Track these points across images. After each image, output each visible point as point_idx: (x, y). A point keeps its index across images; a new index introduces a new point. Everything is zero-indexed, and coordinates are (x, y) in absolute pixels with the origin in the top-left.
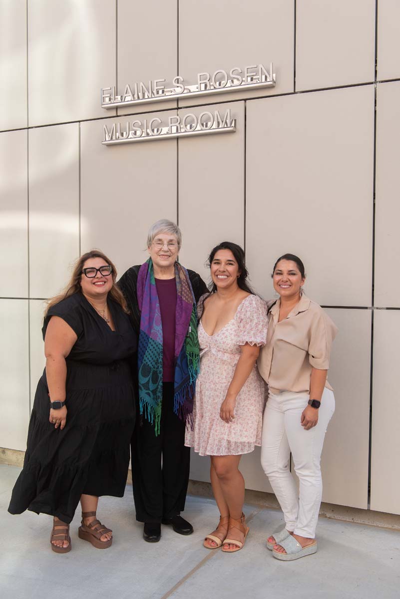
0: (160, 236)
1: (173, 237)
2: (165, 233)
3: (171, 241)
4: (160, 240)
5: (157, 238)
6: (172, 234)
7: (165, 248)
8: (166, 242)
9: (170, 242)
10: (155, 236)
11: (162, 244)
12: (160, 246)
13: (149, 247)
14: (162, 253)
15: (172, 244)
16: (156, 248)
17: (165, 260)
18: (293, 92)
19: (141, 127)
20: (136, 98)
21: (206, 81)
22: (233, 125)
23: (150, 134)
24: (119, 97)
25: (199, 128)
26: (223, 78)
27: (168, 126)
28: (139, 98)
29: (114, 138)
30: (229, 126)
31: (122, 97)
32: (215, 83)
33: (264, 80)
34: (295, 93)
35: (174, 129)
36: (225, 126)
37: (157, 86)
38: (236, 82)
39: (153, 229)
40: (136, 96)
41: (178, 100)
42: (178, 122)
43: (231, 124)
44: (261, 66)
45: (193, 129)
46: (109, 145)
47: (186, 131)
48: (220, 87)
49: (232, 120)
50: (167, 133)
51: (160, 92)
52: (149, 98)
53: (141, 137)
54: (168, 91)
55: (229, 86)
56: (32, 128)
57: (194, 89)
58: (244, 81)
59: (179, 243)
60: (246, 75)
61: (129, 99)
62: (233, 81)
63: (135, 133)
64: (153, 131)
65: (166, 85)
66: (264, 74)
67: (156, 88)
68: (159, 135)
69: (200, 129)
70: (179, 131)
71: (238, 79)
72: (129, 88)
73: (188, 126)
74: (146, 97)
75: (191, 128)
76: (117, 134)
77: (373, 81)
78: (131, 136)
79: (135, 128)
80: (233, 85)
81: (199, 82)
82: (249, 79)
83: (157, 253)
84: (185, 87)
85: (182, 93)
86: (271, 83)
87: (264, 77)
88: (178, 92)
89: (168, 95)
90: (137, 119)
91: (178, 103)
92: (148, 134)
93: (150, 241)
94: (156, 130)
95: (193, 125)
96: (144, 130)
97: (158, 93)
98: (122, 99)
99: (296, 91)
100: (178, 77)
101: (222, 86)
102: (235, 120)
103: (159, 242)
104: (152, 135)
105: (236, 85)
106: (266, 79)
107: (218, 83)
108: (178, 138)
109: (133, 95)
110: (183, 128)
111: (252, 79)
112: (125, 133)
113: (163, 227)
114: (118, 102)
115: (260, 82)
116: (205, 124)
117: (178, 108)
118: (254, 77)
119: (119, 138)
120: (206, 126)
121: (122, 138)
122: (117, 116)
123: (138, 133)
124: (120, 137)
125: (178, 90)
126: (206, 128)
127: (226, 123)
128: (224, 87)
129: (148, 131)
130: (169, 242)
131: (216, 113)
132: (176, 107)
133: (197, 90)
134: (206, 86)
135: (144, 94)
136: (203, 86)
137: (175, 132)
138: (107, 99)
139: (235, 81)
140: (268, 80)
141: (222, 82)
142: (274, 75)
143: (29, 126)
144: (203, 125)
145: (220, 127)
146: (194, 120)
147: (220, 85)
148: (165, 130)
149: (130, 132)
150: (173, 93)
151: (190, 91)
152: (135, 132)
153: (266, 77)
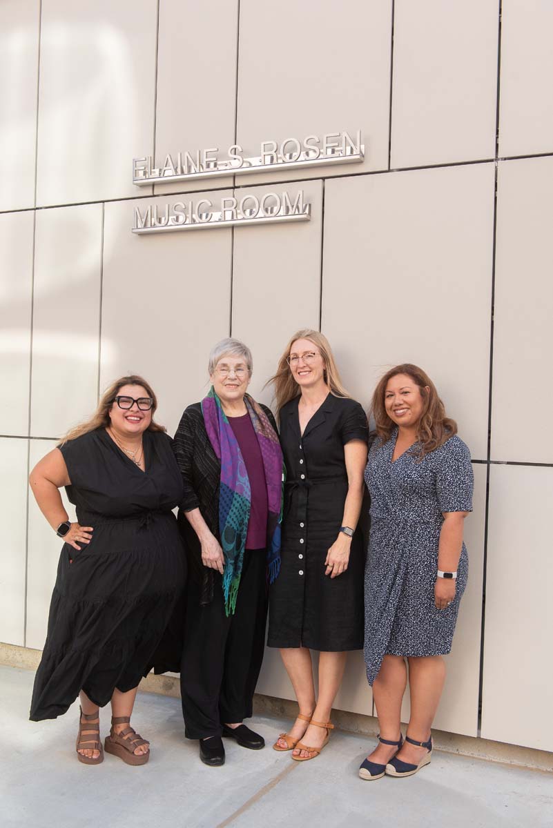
0: (224, 361)
1: (241, 360)
2: (230, 356)
3: (239, 365)
4: (225, 365)
5: (220, 363)
6: (239, 357)
7: (232, 375)
8: (232, 368)
9: (238, 367)
10: (218, 360)
11: (228, 370)
12: (225, 374)
13: (211, 375)
14: (228, 382)
15: (239, 370)
16: (221, 375)
17: (232, 391)
18: (387, 169)
19: (185, 210)
20: (179, 172)
21: (273, 152)
22: (307, 211)
23: (197, 221)
24: (157, 171)
25: (261, 214)
26: (294, 149)
27: (220, 211)
28: (182, 172)
29: (149, 225)
30: (301, 212)
31: (160, 170)
32: (285, 155)
33: (348, 152)
34: (389, 171)
35: (228, 215)
36: (297, 213)
37: (207, 158)
38: (312, 155)
39: (215, 352)
40: (179, 170)
41: (234, 176)
42: (234, 206)
43: (304, 210)
44: (344, 135)
45: (253, 215)
46: (141, 234)
47: (244, 219)
48: (291, 160)
49: (306, 205)
50: (220, 220)
51: (212, 165)
52: (196, 173)
53: (184, 224)
54: (222, 164)
55: (303, 160)
56: (41, 208)
57: (256, 163)
58: (322, 153)
59: (249, 368)
60: (325, 145)
61: (170, 174)
62: (307, 154)
63: (177, 220)
64: (201, 217)
65: (219, 157)
66: (350, 145)
67: (205, 160)
68: (208, 222)
69: (262, 216)
70: (235, 218)
71: (315, 151)
72: (169, 159)
73: (248, 212)
74: (193, 171)
75: (251, 214)
76: (153, 219)
77: (494, 157)
78: (170, 223)
79: (176, 213)
80: (307, 158)
81: (263, 153)
82: (329, 151)
83: (222, 382)
84: (244, 159)
85: (240, 167)
86: (358, 157)
87: (348, 149)
88: (235, 165)
89: (222, 170)
90: (180, 201)
91: (234, 181)
92: (194, 221)
93: (212, 367)
94: (204, 215)
95: (254, 210)
96: (189, 215)
97: (208, 166)
98: (160, 174)
99: (391, 168)
100: (235, 146)
101: (293, 159)
102: (310, 205)
103: (225, 368)
104: (200, 223)
105: (312, 158)
106: (352, 152)
107: (288, 155)
108: (233, 227)
109: (176, 169)
110: (239, 214)
111: (333, 152)
112: (163, 219)
113: (228, 348)
114: (155, 176)
115: (344, 154)
116: (269, 208)
117: (234, 188)
118: (336, 149)
119: (155, 225)
120: (272, 212)
121: (160, 225)
122: (154, 196)
123: (181, 219)
124: (157, 224)
125: (236, 163)
126: (271, 215)
127: (298, 207)
128: (296, 161)
129: (194, 216)
130: (236, 367)
131: (284, 194)
132: (232, 185)
133: (260, 164)
134: (272, 159)
135: (189, 168)
136: (268, 159)
137: (230, 218)
138: (141, 173)
139: (311, 153)
140: (354, 153)
141: (294, 154)
142: (363, 147)
143: (37, 207)
144: (267, 210)
145: (290, 213)
146: (254, 204)
147: (290, 158)
148: (216, 216)
149: (170, 218)
150: (227, 168)
151: (250, 164)
152: (177, 218)
153: (352, 149)
